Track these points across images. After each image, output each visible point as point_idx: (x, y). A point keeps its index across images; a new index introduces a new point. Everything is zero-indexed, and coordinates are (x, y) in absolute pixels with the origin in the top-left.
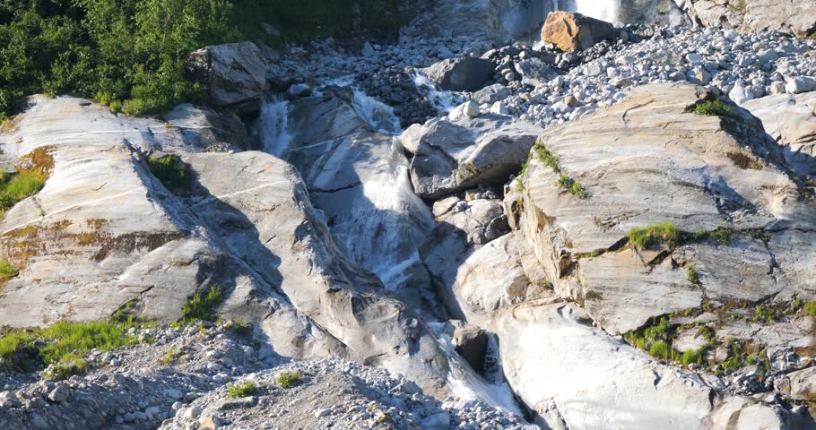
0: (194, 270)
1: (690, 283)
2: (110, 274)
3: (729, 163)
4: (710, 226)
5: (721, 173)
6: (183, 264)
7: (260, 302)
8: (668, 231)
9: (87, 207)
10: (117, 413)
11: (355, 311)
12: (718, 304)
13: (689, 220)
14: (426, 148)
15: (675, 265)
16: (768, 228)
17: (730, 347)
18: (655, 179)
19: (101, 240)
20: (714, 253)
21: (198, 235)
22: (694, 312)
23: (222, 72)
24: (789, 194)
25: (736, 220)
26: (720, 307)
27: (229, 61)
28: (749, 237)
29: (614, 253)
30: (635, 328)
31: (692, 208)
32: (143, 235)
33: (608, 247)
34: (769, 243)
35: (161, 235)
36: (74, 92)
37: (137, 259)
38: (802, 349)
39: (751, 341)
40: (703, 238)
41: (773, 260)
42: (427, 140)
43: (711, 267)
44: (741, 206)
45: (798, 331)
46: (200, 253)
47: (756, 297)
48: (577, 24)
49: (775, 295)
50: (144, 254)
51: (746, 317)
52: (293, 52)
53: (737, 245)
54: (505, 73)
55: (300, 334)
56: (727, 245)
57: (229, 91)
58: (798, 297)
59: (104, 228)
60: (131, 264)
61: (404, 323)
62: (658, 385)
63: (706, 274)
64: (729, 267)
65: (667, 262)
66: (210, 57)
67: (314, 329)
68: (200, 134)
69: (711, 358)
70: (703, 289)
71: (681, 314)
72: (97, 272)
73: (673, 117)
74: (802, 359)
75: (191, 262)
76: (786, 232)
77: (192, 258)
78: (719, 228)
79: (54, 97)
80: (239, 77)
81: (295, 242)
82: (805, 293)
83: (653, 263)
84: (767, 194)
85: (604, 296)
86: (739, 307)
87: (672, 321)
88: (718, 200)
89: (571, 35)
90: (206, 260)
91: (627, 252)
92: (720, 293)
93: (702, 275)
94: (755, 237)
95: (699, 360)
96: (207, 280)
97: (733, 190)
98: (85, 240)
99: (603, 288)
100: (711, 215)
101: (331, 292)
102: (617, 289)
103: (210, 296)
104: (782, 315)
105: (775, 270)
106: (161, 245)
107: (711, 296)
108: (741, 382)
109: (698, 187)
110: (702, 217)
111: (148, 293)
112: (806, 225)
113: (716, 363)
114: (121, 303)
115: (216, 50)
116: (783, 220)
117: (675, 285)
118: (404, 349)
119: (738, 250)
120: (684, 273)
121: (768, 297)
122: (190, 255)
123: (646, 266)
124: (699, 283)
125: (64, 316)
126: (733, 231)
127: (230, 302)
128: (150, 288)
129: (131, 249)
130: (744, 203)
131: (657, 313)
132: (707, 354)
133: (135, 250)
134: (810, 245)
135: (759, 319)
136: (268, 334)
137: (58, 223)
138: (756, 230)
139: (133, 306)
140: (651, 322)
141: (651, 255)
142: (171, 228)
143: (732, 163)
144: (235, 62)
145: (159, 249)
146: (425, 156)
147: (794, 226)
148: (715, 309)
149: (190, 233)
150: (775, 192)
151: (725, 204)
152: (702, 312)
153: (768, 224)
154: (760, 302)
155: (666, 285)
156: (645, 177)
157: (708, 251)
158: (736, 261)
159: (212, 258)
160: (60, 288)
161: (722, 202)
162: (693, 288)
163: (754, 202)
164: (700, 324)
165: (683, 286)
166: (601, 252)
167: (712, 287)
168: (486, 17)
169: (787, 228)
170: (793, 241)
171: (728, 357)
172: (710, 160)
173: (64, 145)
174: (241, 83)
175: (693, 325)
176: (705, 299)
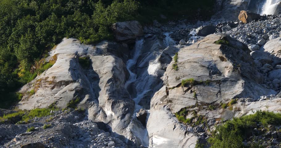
0: (74, 92)
1: (194, 98)
2: (53, 93)
3: (219, 59)
4: (205, 80)
5: (216, 63)
6: (72, 91)
7: (89, 102)
8: (192, 81)
9: (54, 73)
10: (6, 136)
11: (112, 106)
12: (200, 104)
13: (200, 78)
14: (164, 55)
15: (191, 92)
16: (222, 80)
17: (199, 118)
18: (195, 64)
19: (54, 83)
20: (203, 88)
21: (78, 82)
22: (193, 107)
23: (120, 30)
24: (231, 70)
25: (213, 78)
26: (200, 105)
27: (123, 27)
28: (215, 83)
29: (177, 88)
30: (178, 112)
31: (202, 74)
32: (64, 81)
33: (176, 86)
34: (221, 85)
35: (68, 81)
36: (74, 37)
37: (62, 89)
38: (217, 119)
39: (205, 116)
40: (202, 83)
41: (220, 90)
42: (165, 52)
43: (201, 92)
44: (217, 73)
45: (218, 113)
46: (77, 87)
47: (210, 102)
48: (247, 15)
49: (216, 101)
50: (64, 87)
51: (206, 109)
52: (170, 24)
53: (211, 85)
54: (217, 31)
55: (96, 113)
56: (208, 86)
57: (122, 36)
58: (222, 102)
59: (55, 79)
60: (60, 90)
61: (124, 109)
62: (174, 130)
63: (199, 95)
64: (206, 92)
65: (190, 91)
66: (116, 26)
67: (101, 111)
68: (103, 50)
69: (193, 121)
70: (197, 99)
71: (189, 107)
72: (51, 93)
73: (210, 45)
74: (216, 122)
75: (73, 90)
76: (227, 81)
77: (74, 89)
78: (207, 80)
79: (68, 38)
80: (127, 32)
81: (107, 84)
82: (224, 101)
83: (186, 91)
84: (226, 69)
85: (173, 101)
86: (205, 105)
87: (187, 110)
88: (210, 71)
89: (246, 18)
90: (78, 89)
91: (180, 87)
92: (201, 101)
93: (197, 95)
94: (217, 83)
95: (190, 122)
96: (77, 96)
97: (217, 68)
98: (51, 83)
99: (173, 99)
100: (206, 76)
101: (108, 99)
102: (176, 99)
103: (76, 101)
104: (216, 108)
105: (219, 94)
106: (68, 85)
107: (199, 102)
108: (197, 129)
109: (206, 67)
110: (203, 76)
111: (60, 100)
112: (233, 79)
113: (194, 123)
114: (52, 103)
115: (119, 23)
116: (227, 78)
117: (190, 98)
118: (120, 118)
119: (211, 87)
120: (193, 94)
121: (214, 102)
122: (74, 88)
123: (184, 92)
124: (196, 97)
125: (39, 106)
126: (211, 81)
127: (81, 103)
128: (61, 98)
129: (60, 86)
130: (218, 72)
131: (184, 107)
132: (193, 120)
133: (62, 86)
134: (233, 85)
135: (209, 109)
136: (89, 113)
137: (46, 78)
138: (218, 81)
139: (55, 104)
140: (182, 110)
141: (185, 89)
142: (71, 79)
143: (220, 59)
144: (126, 27)
145: (68, 86)
146: (163, 57)
147: (230, 80)
148: (199, 106)
149: (76, 81)
150: (228, 69)
151: (212, 72)
152: (195, 107)
153: (222, 79)
154: (211, 103)
155: (188, 98)
156: (193, 64)
157: (201, 87)
158: (208, 91)
159: (80, 89)
160: (41, 98)
161: (211, 72)
162: (194, 99)
163: (221, 72)
164: (194, 110)
165: (192, 98)
166: (174, 88)
167: (200, 99)
168: (235, 12)
169: (227, 80)
170: (228, 84)
171: (197, 121)
172: (215, 58)
173: (61, 53)
174: (127, 34)
175: (192, 111)
176: (197, 102)
